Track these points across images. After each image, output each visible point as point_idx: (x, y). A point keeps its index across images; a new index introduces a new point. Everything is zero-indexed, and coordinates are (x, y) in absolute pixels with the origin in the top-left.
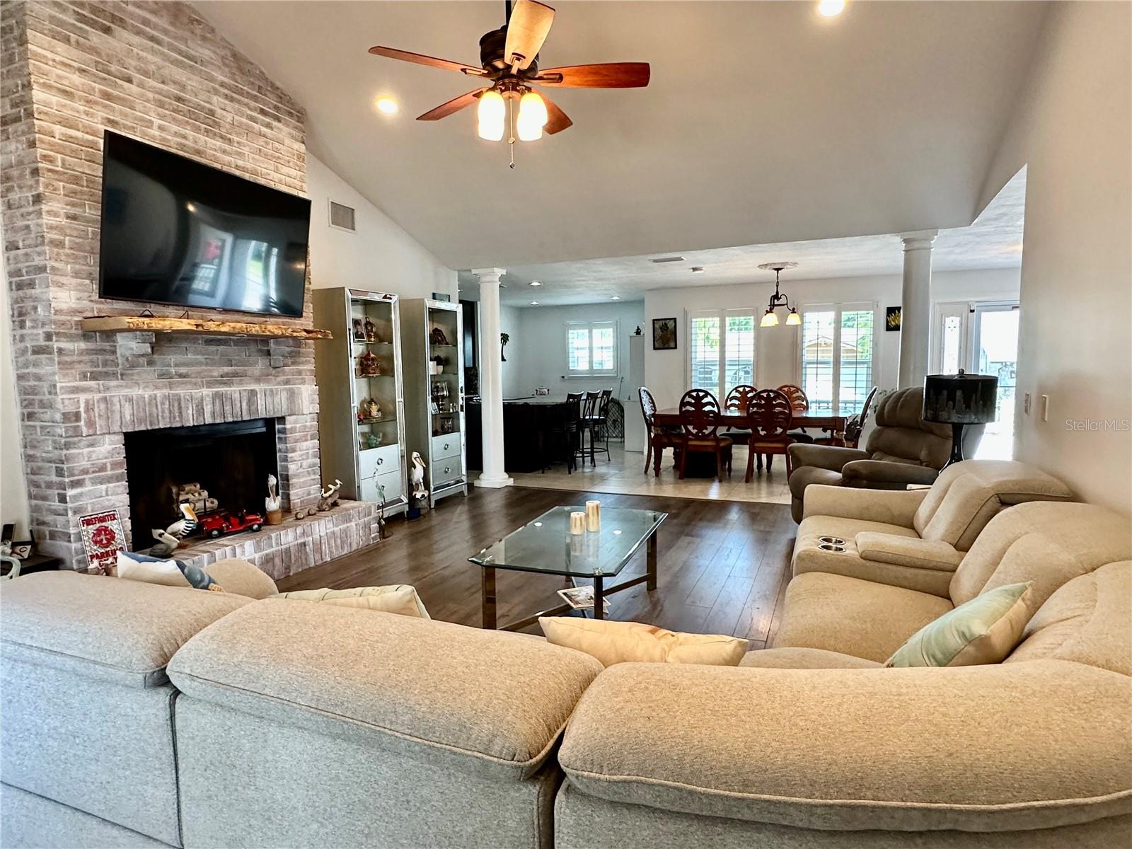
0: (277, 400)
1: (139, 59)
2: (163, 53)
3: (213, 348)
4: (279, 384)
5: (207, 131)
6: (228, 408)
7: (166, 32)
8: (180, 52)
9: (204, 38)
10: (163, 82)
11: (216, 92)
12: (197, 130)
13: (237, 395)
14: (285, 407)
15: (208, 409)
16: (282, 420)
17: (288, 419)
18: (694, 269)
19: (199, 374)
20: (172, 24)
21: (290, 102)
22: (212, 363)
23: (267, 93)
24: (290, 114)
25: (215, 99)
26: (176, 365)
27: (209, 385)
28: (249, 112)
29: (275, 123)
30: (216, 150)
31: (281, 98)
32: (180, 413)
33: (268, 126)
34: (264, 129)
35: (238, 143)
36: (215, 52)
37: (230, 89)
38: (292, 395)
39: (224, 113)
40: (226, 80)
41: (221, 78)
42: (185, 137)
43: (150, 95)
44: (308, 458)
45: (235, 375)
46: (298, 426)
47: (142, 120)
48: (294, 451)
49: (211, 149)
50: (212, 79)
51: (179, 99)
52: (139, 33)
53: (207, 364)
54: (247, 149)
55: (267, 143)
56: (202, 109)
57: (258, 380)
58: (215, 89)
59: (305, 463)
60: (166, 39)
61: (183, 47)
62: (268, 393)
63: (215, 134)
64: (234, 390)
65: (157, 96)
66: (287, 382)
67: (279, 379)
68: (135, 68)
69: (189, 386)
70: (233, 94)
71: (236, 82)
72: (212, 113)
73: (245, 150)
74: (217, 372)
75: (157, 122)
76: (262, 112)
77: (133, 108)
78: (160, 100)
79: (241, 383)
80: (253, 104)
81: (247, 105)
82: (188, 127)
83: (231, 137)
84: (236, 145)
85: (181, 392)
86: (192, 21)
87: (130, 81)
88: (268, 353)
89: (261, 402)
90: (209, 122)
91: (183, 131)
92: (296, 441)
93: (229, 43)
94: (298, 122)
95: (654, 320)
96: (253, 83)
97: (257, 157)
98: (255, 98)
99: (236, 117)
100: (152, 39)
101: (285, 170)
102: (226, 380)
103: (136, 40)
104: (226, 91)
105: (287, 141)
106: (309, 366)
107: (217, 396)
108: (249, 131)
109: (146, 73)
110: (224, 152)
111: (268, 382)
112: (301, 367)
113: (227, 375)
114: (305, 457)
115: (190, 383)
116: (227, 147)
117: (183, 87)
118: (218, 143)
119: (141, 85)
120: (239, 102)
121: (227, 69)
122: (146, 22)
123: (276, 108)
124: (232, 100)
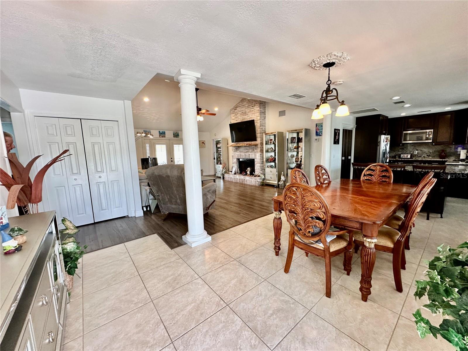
3: (245, 148)
14: (254, 157)
17: (255, 159)
22: (245, 150)
26: (241, 150)
32: (241, 157)
34: (252, 109)
38: (255, 155)
40: (247, 105)
45: (248, 151)
46: (257, 161)
48: (256, 165)
57: (251, 152)
64: (247, 154)
66: (255, 153)
74: (246, 151)
81: (250, 107)
85: (242, 154)
88: (252, 148)
90: (245, 114)
92: (256, 163)
102: (246, 152)
104: (247, 107)
105: (256, 109)
107: (245, 154)
112: (258, 150)
114: (257, 167)
116: (247, 116)
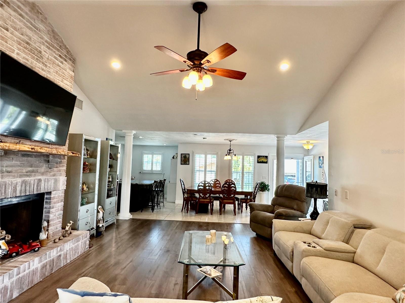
0: (50, 183)
1: (13, 22)
2: (24, 23)
3: (25, 158)
4: (51, 176)
5: (37, 59)
6: (28, 188)
7: (26, 13)
8: (32, 24)
9: (42, 21)
10: (22, 34)
11: (44, 44)
12: (33, 58)
13: (32, 182)
14: (52, 186)
15: (18, 189)
16: (50, 193)
17: (53, 193)
18: (204, 138)
19: (16, 172)
20: (30, 11)
21: (71, 55)
22: (24, 166)
23: (63, 49)
24: (70, 60)
25: (42, 47)
26: (7, 167)
27: (21, 176)
28: (55, 55)
29: (64, 62)
30: (39, 68)
31: (68, 52)
32: (5, 191)
33: (62, 63)
34: (60, 63)
35: (49, 67)
36: (46, 28)
37: (49, 44)
38: (56, 181)
39: (45, 53)
40: (48, 40)
41: (46, 38)
42: (28, 60)
43: (15, 39)
44: (58, 211)
45: (33, 172)
46: (56, 196)
47: (10, 49)
48: (53, 208)
49: (38, 67)
50: (42, 38)
51: (28, 43)
52: (15, 11)
53: (21, 167)
54: (52, 70)
55: (60, 70)
56: (37, 50)
57: (43, 174)
58: (43, 42)
59: (57, 214)
60: (26, 17)
61: (33, 23)
62: (46, 180)
63: (40, 61)
64: (32, 179)
65: (18, 40)
66: (54, 175)
67: (51, 174)
68: (11, 25)
69: (11, 177)
70: (50, 46)
71: (52, 42)
72: (40, 52)
73: (51, 71)
74: (25, 170)
75: (16, 51)
76: (60, 56)
77: (6, 42)
78: (19, 42)
79: (35, 176)
80: (57, 52)
81: (54, 52)
82: (30, 56)
83: (46, 64)
84: (48, 67)
85: (7, 180)
86: (38, 12)
87: (7, 30)
88: (48, 161)
89: (42, 185)
90: (38, 55)
91: (27, 57)
92: (55, 203)
93: (52, 26)
94: (73, 63)
95: (181, 154)
96: (58, 44)
97: (55, 74)
98: (58, 50)
99: (50, 56)
100: (21, 15)
101: (65, 81)
102: (28, 174)
103: (13, 13)
104: (48, 45)
105: (68, 70)
106: (64, 168)
107: (23, 182)
108: (54, 63)
109: (15, 29)
110: (43, 70)
111: (47, 175)
112: (61, 168)
113: (29, 172)
114: (57, 211)
115: (12, 176)
116: (44, 68)
117: (30, 39)
118: (41, 65)
119: (12, 33)
120: (52, 50)
121: (49, 35)
122: (19, 7)
123: (65, 55)
124: (49, 48)
